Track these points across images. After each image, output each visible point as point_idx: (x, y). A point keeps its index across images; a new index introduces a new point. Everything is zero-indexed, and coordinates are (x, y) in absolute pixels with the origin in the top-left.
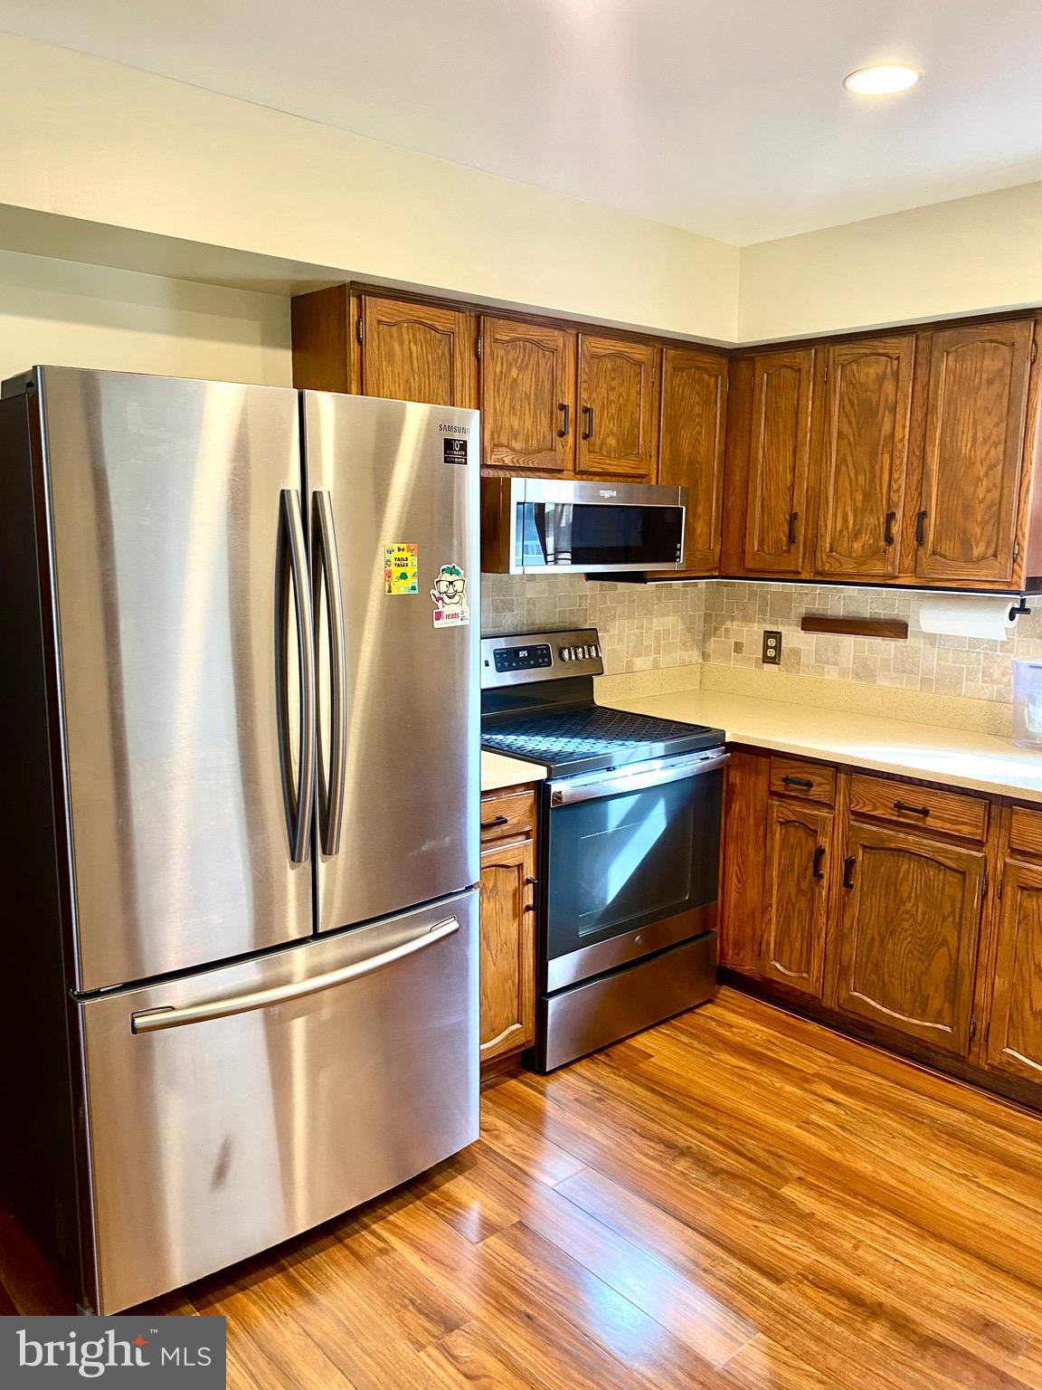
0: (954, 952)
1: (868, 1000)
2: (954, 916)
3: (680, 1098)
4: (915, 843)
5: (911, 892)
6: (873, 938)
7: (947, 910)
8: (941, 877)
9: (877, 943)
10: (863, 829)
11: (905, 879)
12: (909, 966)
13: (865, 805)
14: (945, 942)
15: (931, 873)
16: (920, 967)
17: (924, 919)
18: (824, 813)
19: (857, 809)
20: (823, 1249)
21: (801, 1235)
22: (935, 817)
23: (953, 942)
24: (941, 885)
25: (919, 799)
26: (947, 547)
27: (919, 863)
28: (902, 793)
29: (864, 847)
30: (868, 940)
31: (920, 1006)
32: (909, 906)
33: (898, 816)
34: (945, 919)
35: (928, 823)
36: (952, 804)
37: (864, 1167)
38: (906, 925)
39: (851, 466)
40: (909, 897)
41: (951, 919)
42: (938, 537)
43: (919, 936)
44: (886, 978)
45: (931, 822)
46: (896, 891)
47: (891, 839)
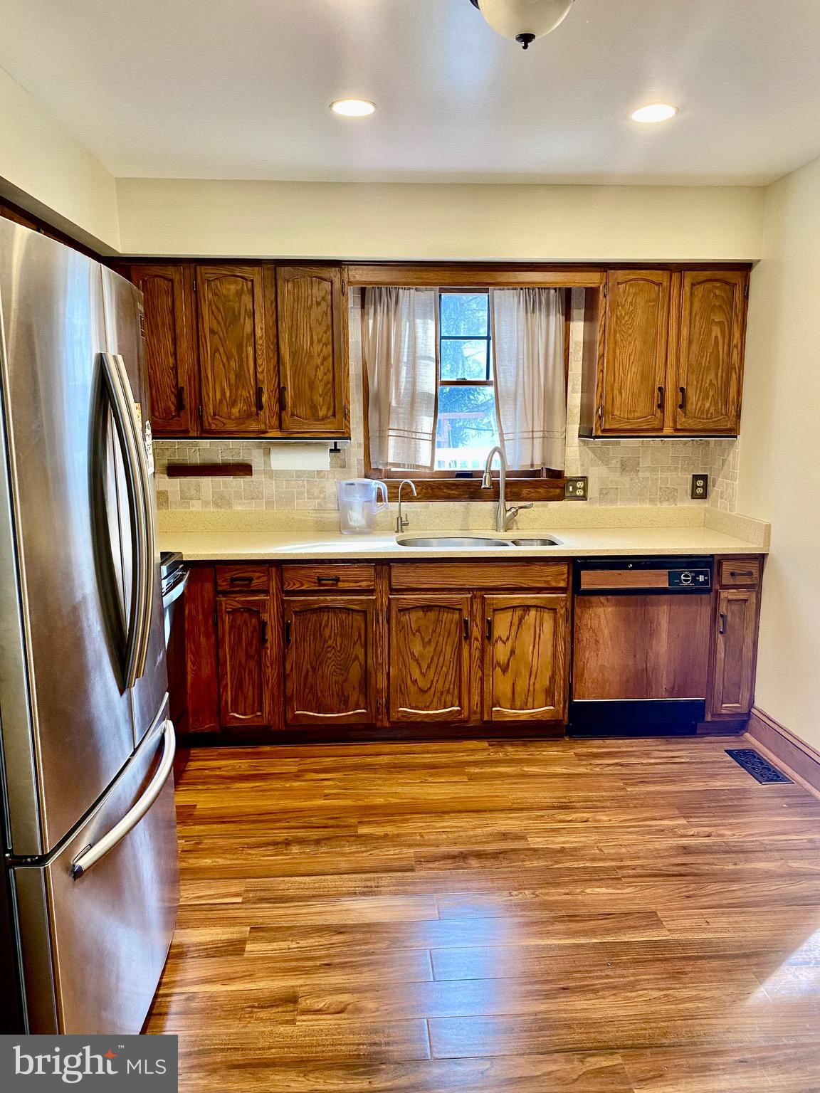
0: (363, 663)
1: (308, 713)
2: (361, 641)
3: (245, 818)
4: (332, 600)
5: (331, 633)
6: (307, 671)
7: (356, 637)
8: (350, 618)
9: (310, 673)
10: (294, 601)
11: (326, 625)
12: (334, 681)
13: (294, 585)
14: (356, 658)
15: (344, 617)
16: (341, 679)
17: (341, 648)
18: (261, 597)
19: (290, 588)
20: (410, 846)
21: (395, 846)
22: (343, 581)
23: (362, 657)
24: (350, 622)
25: (333, 572)
26: (301, 411)
27: (335, 612)
28: (320, 571)
29: (296, 613)
30: (304, 673)
31: (345, 704)
32: (330, 642)
33: (319, 586)
34: (355, 644)
35: (339, 586)
36: (354, 571)
37: (379, 801)
38: (330, 655)
39: (223, 354)
40: (330, 637)
41: (359, 642)
42: (294, 406)
43: (339, 659)
44: (319, 694)
45: (341, 585)
46: (321, 635)
47: (315, 602)
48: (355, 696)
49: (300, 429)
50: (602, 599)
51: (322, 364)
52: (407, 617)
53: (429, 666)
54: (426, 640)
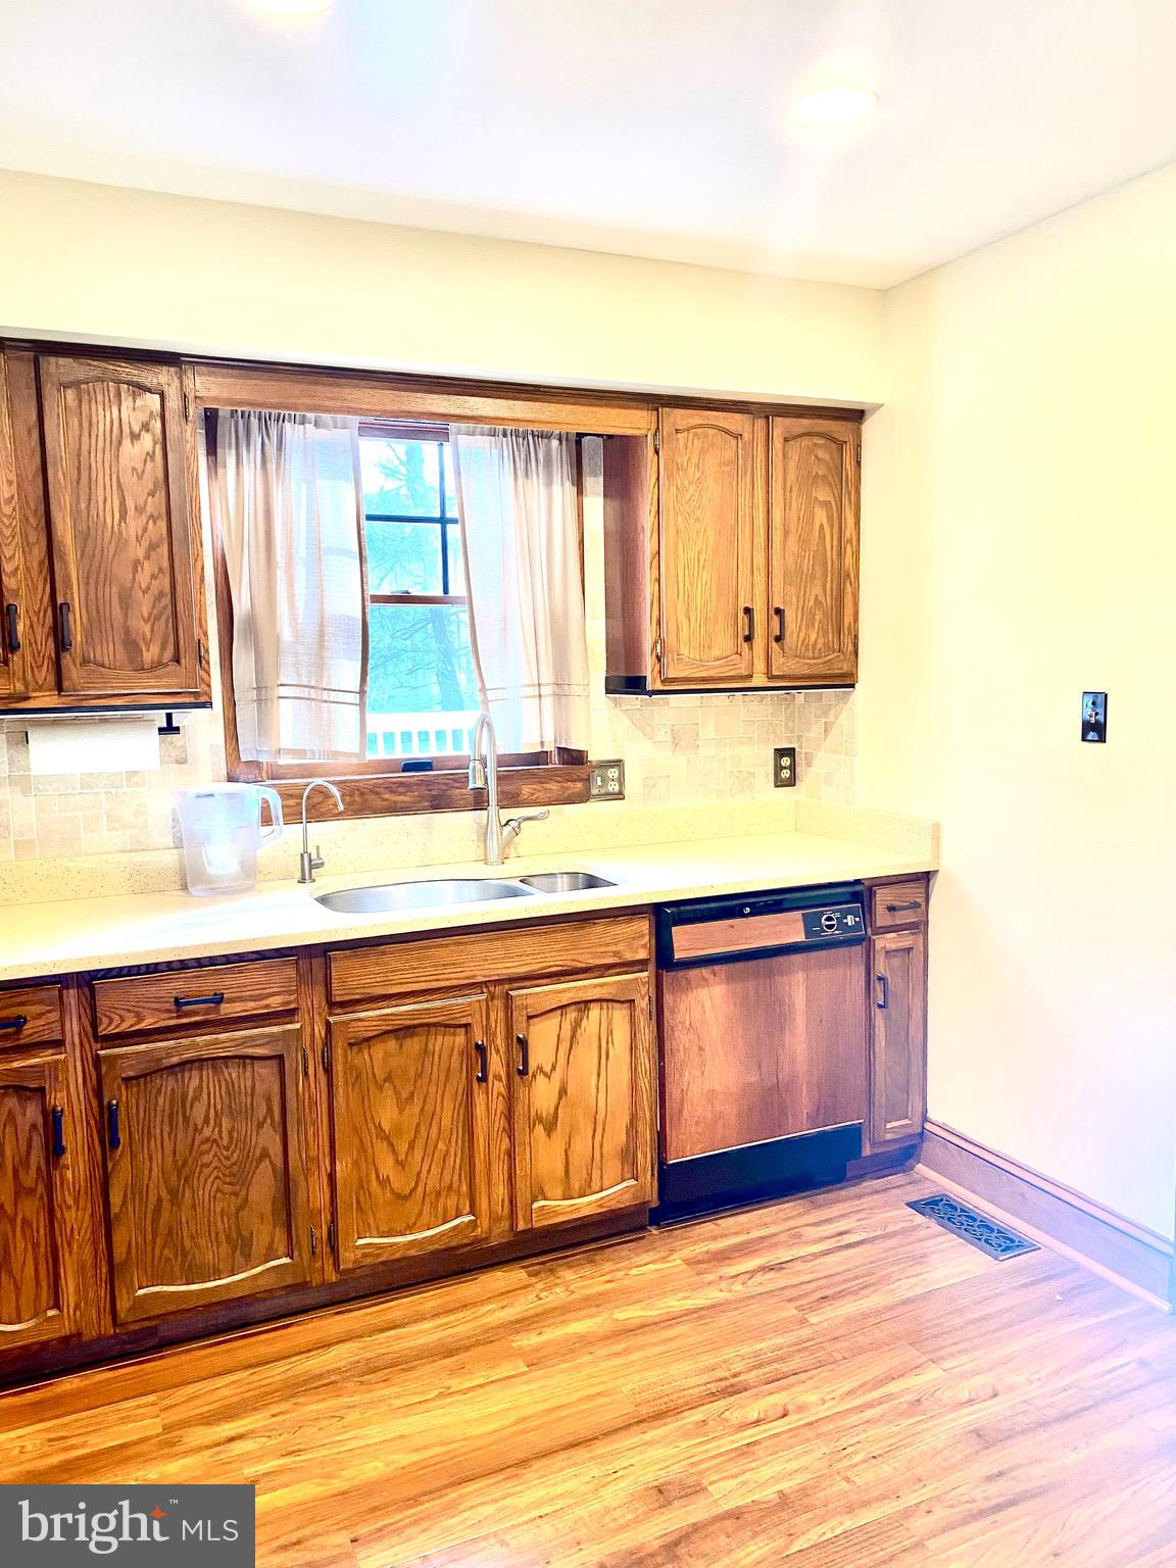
0: (279, 1163)
1: (165, 1288)
2: (272, 1118)
4: (209, 1044)
5: (208, 1111)
6: (160, 1200)
7: (262, 1110)
8: (248, 1074)
9: (166, 1204)
10: (122, 1056)
11: (196, 1098)
12: (218, 1210)
13: (123, 1021)
14: (265, 1154)
15: (234, 1075)
16: (234, 1202)
17: (231, 1138)
18: (47, 1057)
19: (112, 1030)
22: (232, 1001)
23: (276, 1150)
24: (249, 1083)
25: (209, 984)
26: (110, 651)
27: (214, 1067)
28: (179, 985)
29: (127, 1080)
30: (151, 1207)
31: (243, 1250)
32: (207, 1132)
33: (178, 1017)
34: (260, 1125)
35: (222, 1012)
36: (253, 977)
38: (206, 1159)
40: (206, 1120)
41: (269, 1121)
42: (90, 642)
43: (227, 1163)
44: (187, 1243)
45: (227, 1010)
46: (186, 1119)
47: (169, 1053)
48: (264, 1233)
49: (105, 688)
50: (705, 972)
51: (147, 557)
52: (367, 1057)
53: (411, 1147)
54: (405, 1095)
